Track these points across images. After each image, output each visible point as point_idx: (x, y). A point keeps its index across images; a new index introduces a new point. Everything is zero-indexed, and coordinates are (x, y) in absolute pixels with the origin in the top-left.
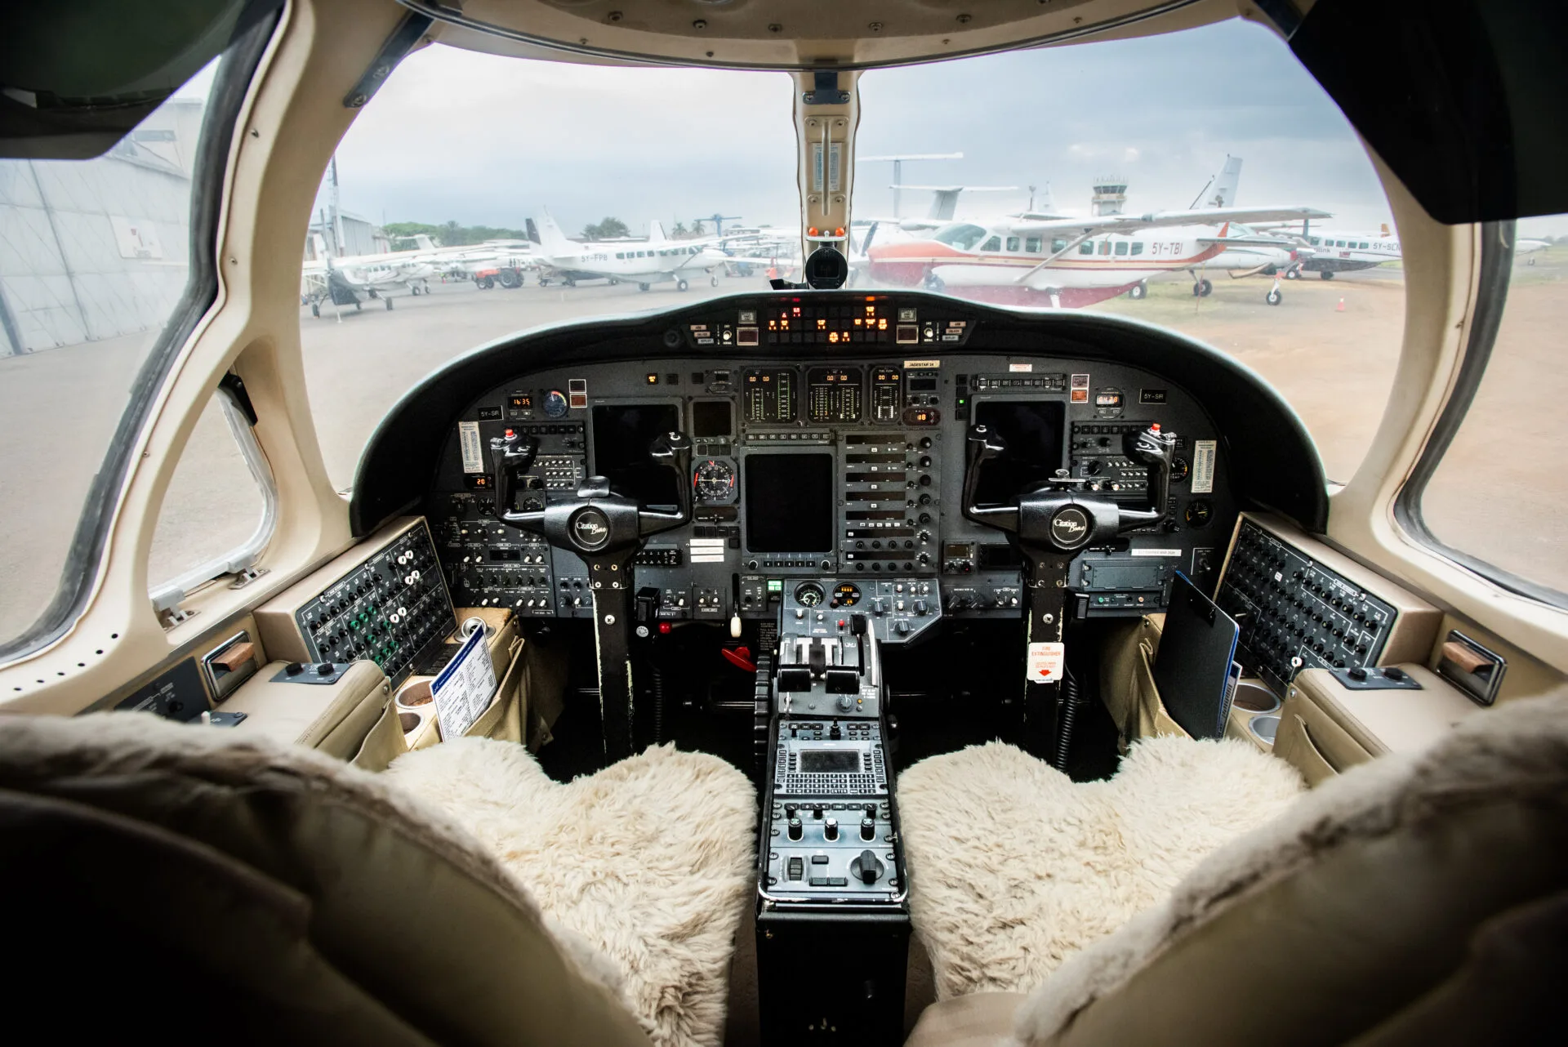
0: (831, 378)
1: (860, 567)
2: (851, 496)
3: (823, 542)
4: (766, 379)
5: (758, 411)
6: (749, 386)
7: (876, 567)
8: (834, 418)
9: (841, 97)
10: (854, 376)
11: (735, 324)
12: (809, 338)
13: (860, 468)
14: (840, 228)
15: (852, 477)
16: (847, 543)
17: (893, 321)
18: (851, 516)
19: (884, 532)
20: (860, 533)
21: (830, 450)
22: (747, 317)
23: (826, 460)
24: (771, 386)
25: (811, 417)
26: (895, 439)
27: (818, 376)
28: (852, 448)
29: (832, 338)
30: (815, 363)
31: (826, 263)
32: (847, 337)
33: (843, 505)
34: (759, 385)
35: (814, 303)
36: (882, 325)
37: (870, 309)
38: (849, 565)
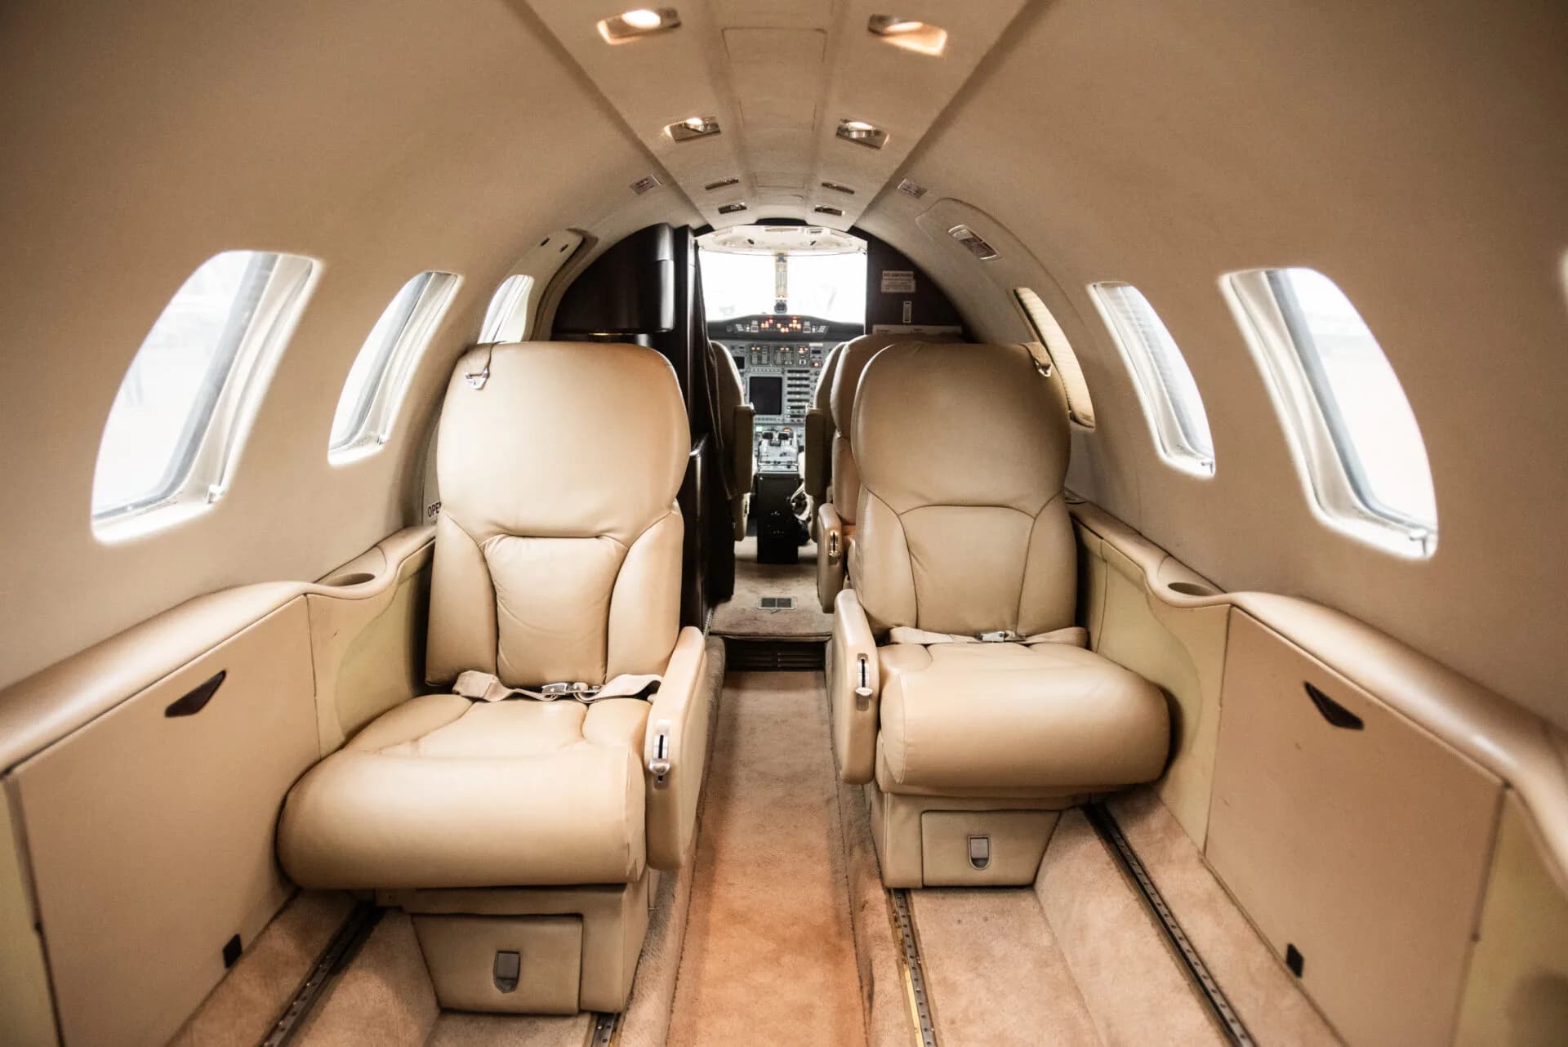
0: (782, 349)
1: (792, 421)
2: (790, 393)
3: (779, 413)
4: (758, 349)
5: (755, 360)
6: (752, 351)
7: (799, 421)
8: (783, 364)
9: (784, 261)
10: (791, 348)
11: (750, 325)
12: (775, 330)
13: (793, 382)
14: (785, 296)
15: (790, 386)
16: (786, 411)
17: (802, 325)
18: (789, 400)
19: (801, 408)
20: (792, 407)
21: (781, 376)
22: (755, 323)
23: (779, 380)
24: (760, 351)
25: (775, 363)
26: (807, 372)
27: (778, 348)
28: (790, 375)
29: (783, 330)
30: (776, 343)
31: (781, 306)
32: (787, 330)
33: (785, 397)
34: (756, 350)
35: (776, 319)
36: (799, 326)
37: (795, 321)
38: (788, 420)
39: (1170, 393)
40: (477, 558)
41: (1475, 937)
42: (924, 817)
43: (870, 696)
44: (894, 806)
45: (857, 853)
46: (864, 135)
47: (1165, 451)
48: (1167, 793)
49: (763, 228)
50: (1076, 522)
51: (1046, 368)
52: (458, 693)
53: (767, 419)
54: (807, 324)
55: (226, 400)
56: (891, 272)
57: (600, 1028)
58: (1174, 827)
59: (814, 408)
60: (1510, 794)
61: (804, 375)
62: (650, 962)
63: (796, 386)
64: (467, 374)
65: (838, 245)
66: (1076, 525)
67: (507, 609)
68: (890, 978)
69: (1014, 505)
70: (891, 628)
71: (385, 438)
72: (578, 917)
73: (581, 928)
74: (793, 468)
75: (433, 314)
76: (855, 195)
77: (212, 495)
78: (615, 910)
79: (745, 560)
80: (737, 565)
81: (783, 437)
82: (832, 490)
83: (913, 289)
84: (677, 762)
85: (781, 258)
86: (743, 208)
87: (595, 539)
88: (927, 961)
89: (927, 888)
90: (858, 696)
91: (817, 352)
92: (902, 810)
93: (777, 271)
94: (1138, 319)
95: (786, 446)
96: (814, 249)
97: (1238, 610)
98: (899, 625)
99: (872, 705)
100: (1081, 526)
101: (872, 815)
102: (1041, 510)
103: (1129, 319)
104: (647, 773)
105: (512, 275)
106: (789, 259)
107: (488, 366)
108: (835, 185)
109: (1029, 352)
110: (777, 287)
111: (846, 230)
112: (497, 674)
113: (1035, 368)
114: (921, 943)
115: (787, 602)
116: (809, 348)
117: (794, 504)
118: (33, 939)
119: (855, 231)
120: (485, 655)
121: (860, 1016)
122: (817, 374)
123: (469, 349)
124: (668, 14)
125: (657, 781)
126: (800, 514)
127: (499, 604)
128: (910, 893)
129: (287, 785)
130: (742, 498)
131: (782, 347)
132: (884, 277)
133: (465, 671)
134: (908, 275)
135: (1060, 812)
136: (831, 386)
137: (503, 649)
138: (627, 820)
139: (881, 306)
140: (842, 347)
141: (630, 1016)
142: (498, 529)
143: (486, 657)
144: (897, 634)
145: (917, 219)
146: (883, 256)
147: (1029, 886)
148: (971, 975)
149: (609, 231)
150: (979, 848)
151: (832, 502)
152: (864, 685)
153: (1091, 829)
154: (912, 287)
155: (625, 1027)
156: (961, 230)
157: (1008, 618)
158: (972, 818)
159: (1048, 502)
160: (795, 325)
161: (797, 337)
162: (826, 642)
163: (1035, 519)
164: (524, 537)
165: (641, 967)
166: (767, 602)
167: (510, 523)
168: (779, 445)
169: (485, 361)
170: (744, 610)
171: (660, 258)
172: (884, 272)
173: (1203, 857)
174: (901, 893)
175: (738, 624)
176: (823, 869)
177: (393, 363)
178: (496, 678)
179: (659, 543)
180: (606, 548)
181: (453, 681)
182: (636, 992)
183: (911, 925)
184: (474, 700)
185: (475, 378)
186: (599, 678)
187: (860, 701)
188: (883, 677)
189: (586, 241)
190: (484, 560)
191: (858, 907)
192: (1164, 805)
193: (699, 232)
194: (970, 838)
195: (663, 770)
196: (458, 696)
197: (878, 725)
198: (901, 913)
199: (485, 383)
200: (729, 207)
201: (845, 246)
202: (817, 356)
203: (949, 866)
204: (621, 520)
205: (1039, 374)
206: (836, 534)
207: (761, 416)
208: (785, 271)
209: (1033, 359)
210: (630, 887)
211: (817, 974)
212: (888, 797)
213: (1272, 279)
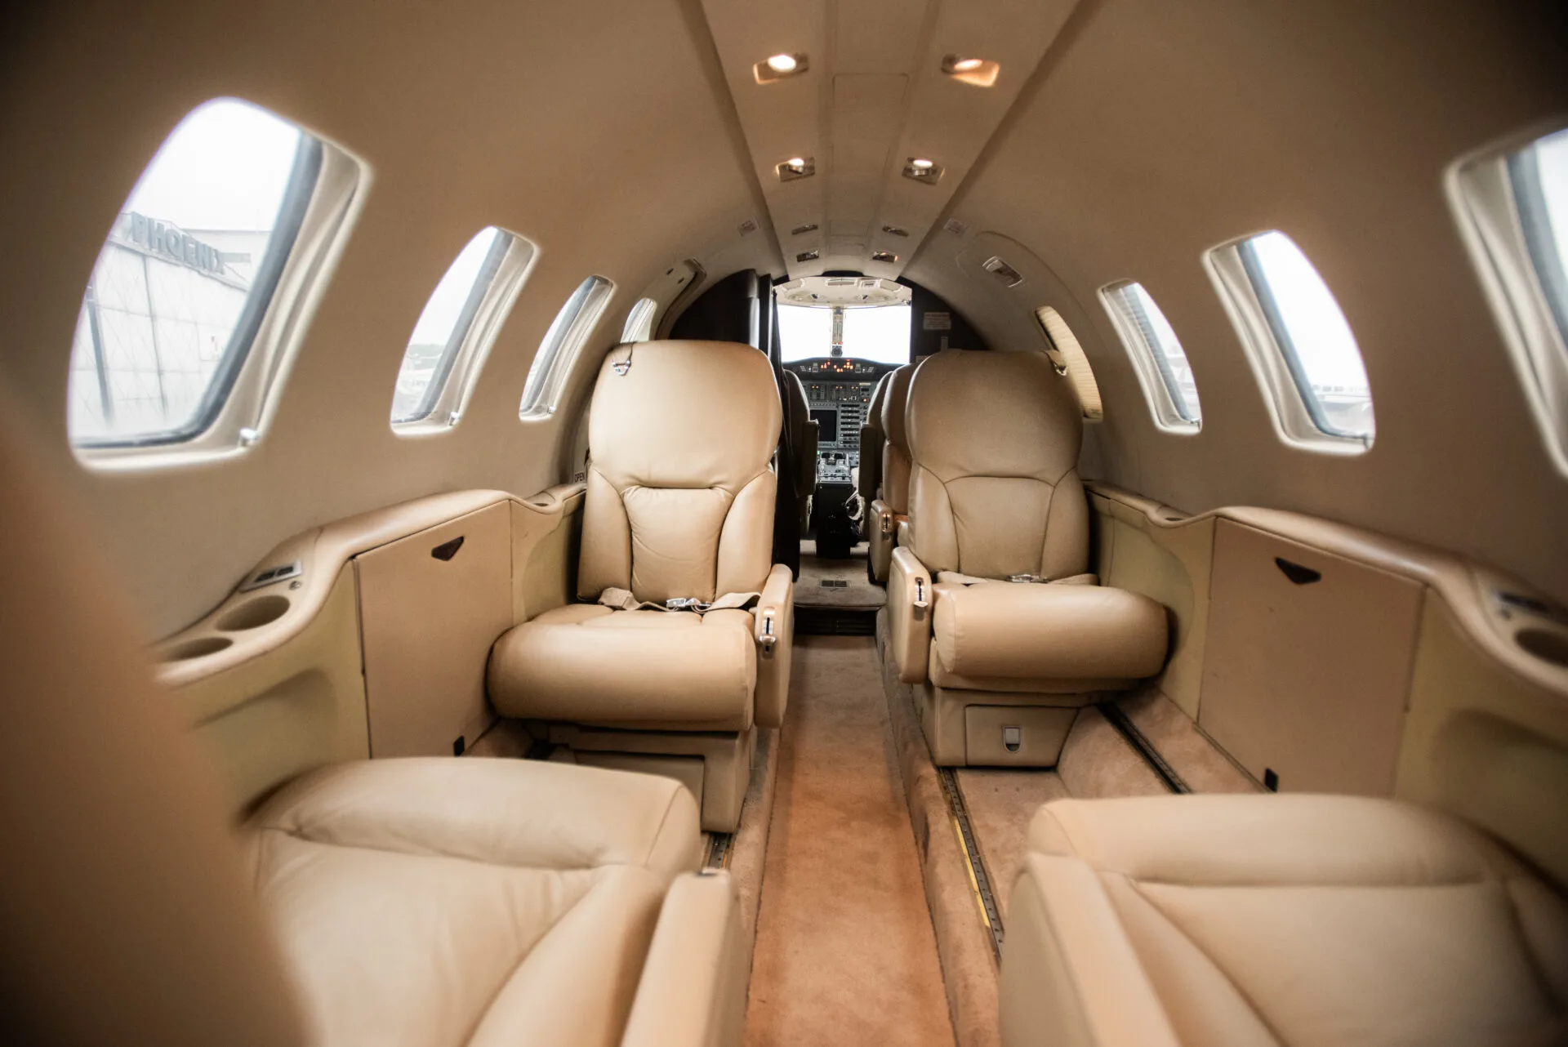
1: (846, 445)
2: (843, 423)
3: (834, 439)
4: (817, 387)
5: (814, 396)
6: (812, 389)
7: (850, 446)
8: (838, 399)
9: (841, 314)
10: (844, 387)
11: (812, 367)
12: (831, 371)
13: (846, 414)
14: (840, 342)
15: (843, 417)
16: (840, 438)
17: (854, 367)
18: (842, 429)
19: (853, 435)
20: (845, 435)
21: (837, 409)
22: (815, 365)
23: (835, 412)
24: (819, 389)
25: (831, 400)
26: (857, 406)
27: (833, 386)
28: (843, 408)
29: (838, 370)
30: (833, 383)
31: (837, 351)
32: (842, 370)
33: (839, 426)
34: (815, 388)
35: (833, 361)
36: (852, 367)
37: (848, 363)
38: (841, 445)
39: (1164, 377)
40: (618, 502)
41: (1407, 709)
42: (969, 711)
43: (926, 607)
44: (943, 701)
45: (911, 747)
46: (924, 173)
47: (1161, 423)
48: (1166, 685)
49: (828, 280)
50: (1089, 492)
51: (1062, 369)
52: (603, 604)
53: (824, 445)
54: (858, 365)
55: (464, 351)
56: (931, 314)
57: (716, 844)
58: (1174, 706)
59: (867, 423)
60: (1429, 591)
61: (855, 409)
62: (752, 806)
63: (849, 417)
64: (614, 363)
65: (886, 298)
66: (1088, 494)
67: (640, 542)
68: (942, 824)
69: (1038, 476)
70: (938, 572)
71: (553, 409)
72: (701, 758)
73: (702, 766)
74: (847, 480)
75: (591, 318)
76: (909, 238)
77: (453, 419)
78: (730, 754)
79: (808, 556)
80: (801, 559)
81: (838, 457)
82: (882, 490)
83: (949, 328)
84: (780, 637)
85: (838, 311)
86: (815, 257)
87: (709, 490)
88: (972, 813)
89: (970, 767)
90: (915, 607)
91: (866, 389)
92: (950, 704)
93: (834, 322)
94: (1135, 312)
95: (840, 465)
96: (865, 303)
97: (1222, 519)
98: (944, 570)
99: (926, 615)
100: (1094, 495)
101: (923, 718)
102: (1059, 481)
103: (1128, 314)
104: (758, 644)
105: (642, 298)
106: (846, 312)
107: (630, 358)
108: (893, 229)
109: (1049, 357)
110: (834, 336)
111: (895, 279)
112: (631, 590)
113: (1054, 369)
114: (965, 802)
115: (844, 584)
116: (860, 387)
117: (848, 508)
118: (361, 678)
119: (901, 280)
120: (622, 574)
121: (916, 861)
122: (866, 408)
123: (614, 346)
124: (801, 59)
125: (765, 650)
126: (853, 515)
127: (634, 538)
128: (955, 771)
129: (495, 636)
130: (807, 499)
131: (836, 386)
132: (925, 317)
133: (608, 587)
134: (945, 316)
135: (1078, 709)
136: (882, 405)
137: (636, 572)
138: (747, 669)
139: (923, 343)
140: (891, 374)
141: (739, 837)
142: (633, 481)
143: (625, 580)
144: (942, 575)
145: (957, 258)
146: (924, 301)
147: (1052, 768)
148: (1006, 823)
149: (716, 270)
150: (1012, 735)
151: (882, 499)
152: (920, 599)
153: (1104, 719)
154: (948, 325)
155: (736, 843)
156: (993, 263)
157: (1032, 565)
158: (1005, 711)
159: (1066, 474)
160: (849, 366)
161: (850, 378)
162: (877, 611)
163: (1055, 487)
164: (654, 488)
165: (745, 809)
166: (825, 583)
167: (644, 476)
168: (835, 464)
169: (628, 354)
170: (808, 588)
171: (751, 296)
172: (926, 313)
173: (1197, 726)
174: (948, 771)
175: (804, 597)
176: (881, 767)
177: (561, 353)
178: (631, 594)
179: (758, 493)
180: (719, 496)
181: (599, 595)
182: (742, 823)
183: (957, 790)
184: (614, 608)
185: (619, 367)
186: (710, 596)
187: (917, 612)
188: (935, 597)
189: (698, 276)
190: (623, 505)
191: (911, 782)
192: (1165, 695)
193: (778, 282)
194: (1003, 727)
195: (768, 642)
196: (603, 606)
197: (931, 633)
198: (949, 783)
199: (627, 371)
200: (804, 255)
201: (892, 299)
202: (866, 393)
203: (986, 750)
204: (730, 475)
205: (1057, 373)
206: (888, 516)
207: (823, 442)
208: (841, 322)
209: (1052, 362)
210: (740, 736)
211: (880, 834)
212: (938, 692)
213: (1241, 250)
